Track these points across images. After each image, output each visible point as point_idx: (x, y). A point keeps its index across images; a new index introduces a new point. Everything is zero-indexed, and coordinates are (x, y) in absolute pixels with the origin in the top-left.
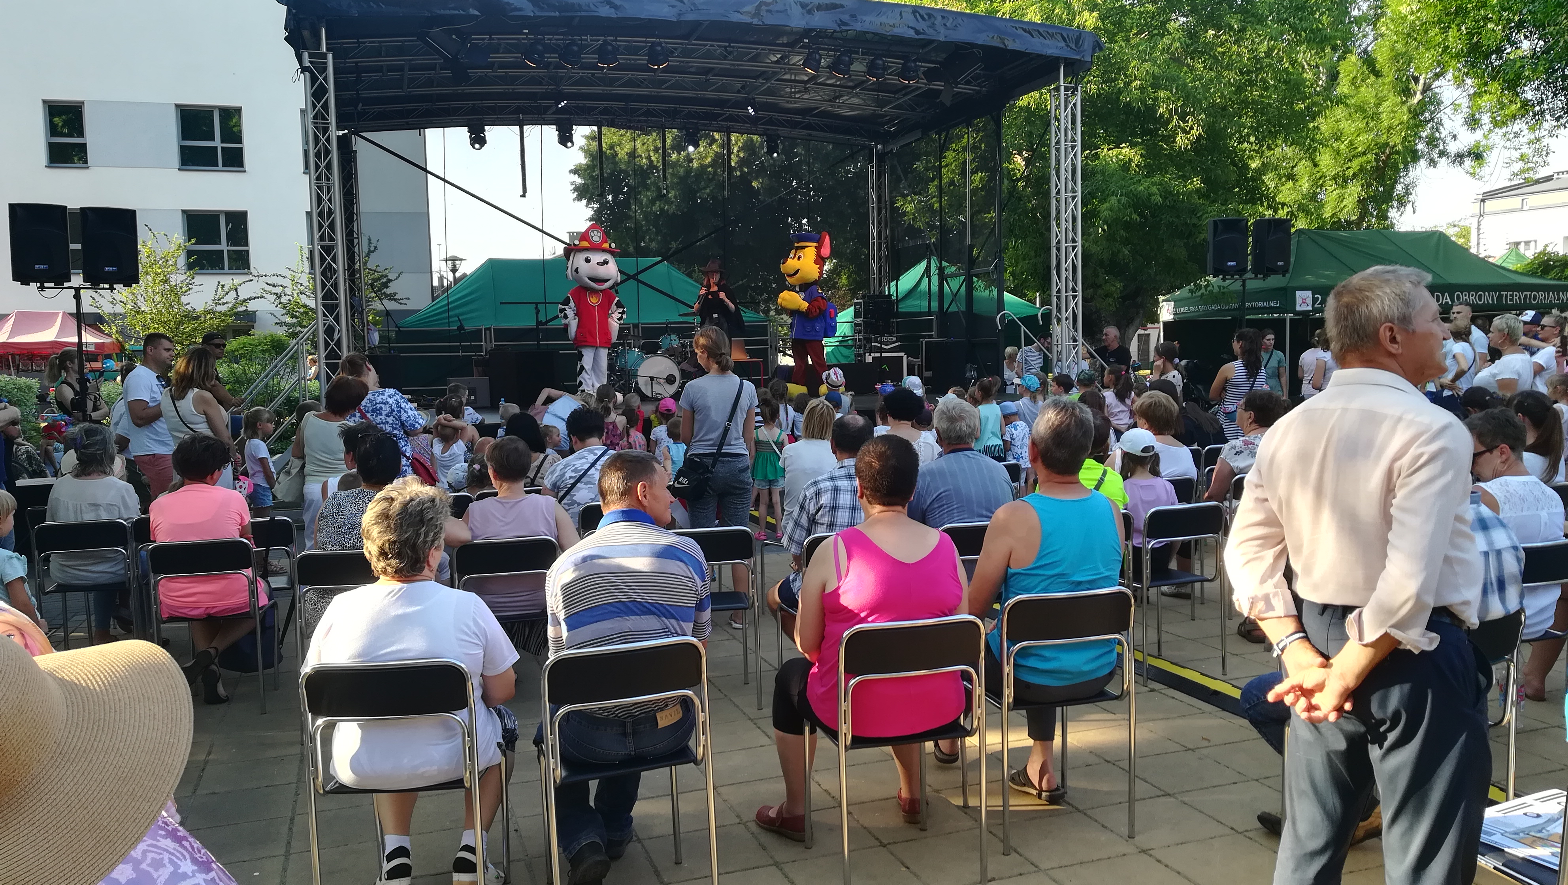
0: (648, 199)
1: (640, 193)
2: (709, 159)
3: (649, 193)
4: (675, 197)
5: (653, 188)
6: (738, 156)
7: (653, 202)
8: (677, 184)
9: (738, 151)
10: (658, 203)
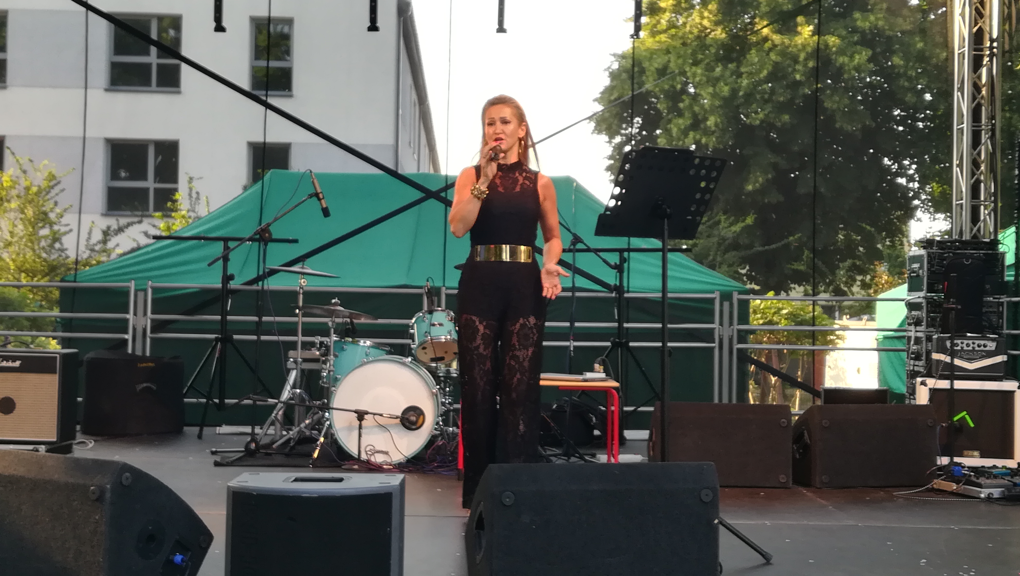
0: (679, 129)
1: (670, 121)
2: (765, 72)
3: (681, 121)
4: (716, 125)
5: (687, 114)
6: (805, 65)
7: (685, 133)
8: (720, 106)
9: (806, 59)
10: (691, 134)
